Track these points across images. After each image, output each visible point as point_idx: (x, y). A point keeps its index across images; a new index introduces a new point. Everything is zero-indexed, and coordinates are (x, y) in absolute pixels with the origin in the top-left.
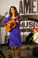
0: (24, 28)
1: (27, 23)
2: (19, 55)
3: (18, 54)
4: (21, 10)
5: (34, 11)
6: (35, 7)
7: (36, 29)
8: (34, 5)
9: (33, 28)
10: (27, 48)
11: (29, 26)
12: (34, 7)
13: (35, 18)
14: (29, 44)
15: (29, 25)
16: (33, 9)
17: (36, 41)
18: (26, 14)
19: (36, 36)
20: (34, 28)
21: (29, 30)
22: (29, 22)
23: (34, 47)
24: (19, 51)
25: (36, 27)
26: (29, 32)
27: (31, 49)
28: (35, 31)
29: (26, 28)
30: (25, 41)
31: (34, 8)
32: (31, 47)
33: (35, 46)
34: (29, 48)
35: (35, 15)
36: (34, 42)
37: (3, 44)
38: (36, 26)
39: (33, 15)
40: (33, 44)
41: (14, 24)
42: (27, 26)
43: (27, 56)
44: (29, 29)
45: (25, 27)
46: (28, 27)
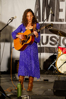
0: (42, 46)
1: (47, 37)
2: (30, 91)
3: (28, 90)
4: (37, 15)
5: (59, 18)
6: (62, 10)
7: (62, 49)
8: (60, 8)
9: (56, 46)
10: (45, 80)
11: (51, 44)
12: (60, 11)
13: (61, 30)
14: (48, 74)
15: (50, 41)
16: (58, 15)
17: (61, 70)
18: (46, 22)
19: (61, 60)
20: (58, 47)
21: (49, 50)
22: (50, 35)
23: (57, 79)
24: (30, 85)
25: (63, 46)
26: (50, 53)
27: (52, 83)
28: (60, 52)
29: (45, 46)
30: (42, 69)
31: (60, 13)
32: (52, 79)
33: (59, 78)
34: (47, 80)
35: (61, 25)
36: (57, 71)
37: (3, 71)
38: (62, 44)
39: (58, 25)
40: (54, 74)
41: (29, 38)
42: (46, 43)
43: (44, 94)
44: (49, 48)
45: (43, 44)
46: (48, 45)
